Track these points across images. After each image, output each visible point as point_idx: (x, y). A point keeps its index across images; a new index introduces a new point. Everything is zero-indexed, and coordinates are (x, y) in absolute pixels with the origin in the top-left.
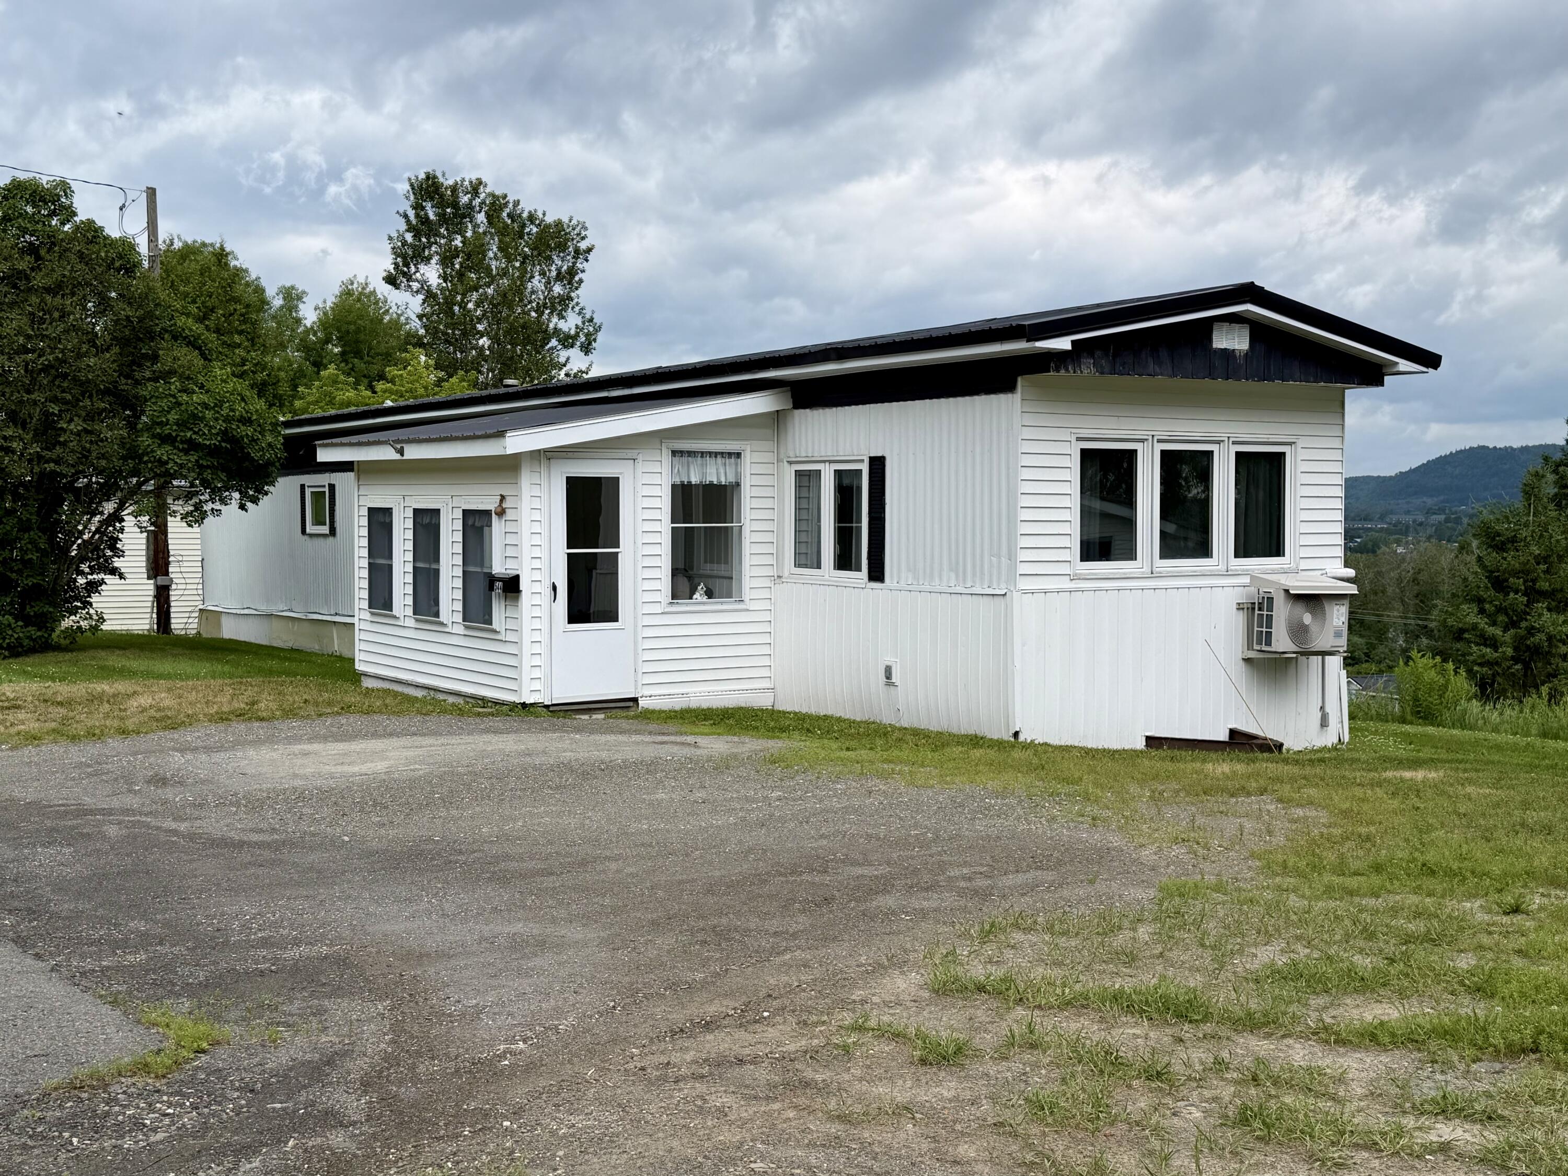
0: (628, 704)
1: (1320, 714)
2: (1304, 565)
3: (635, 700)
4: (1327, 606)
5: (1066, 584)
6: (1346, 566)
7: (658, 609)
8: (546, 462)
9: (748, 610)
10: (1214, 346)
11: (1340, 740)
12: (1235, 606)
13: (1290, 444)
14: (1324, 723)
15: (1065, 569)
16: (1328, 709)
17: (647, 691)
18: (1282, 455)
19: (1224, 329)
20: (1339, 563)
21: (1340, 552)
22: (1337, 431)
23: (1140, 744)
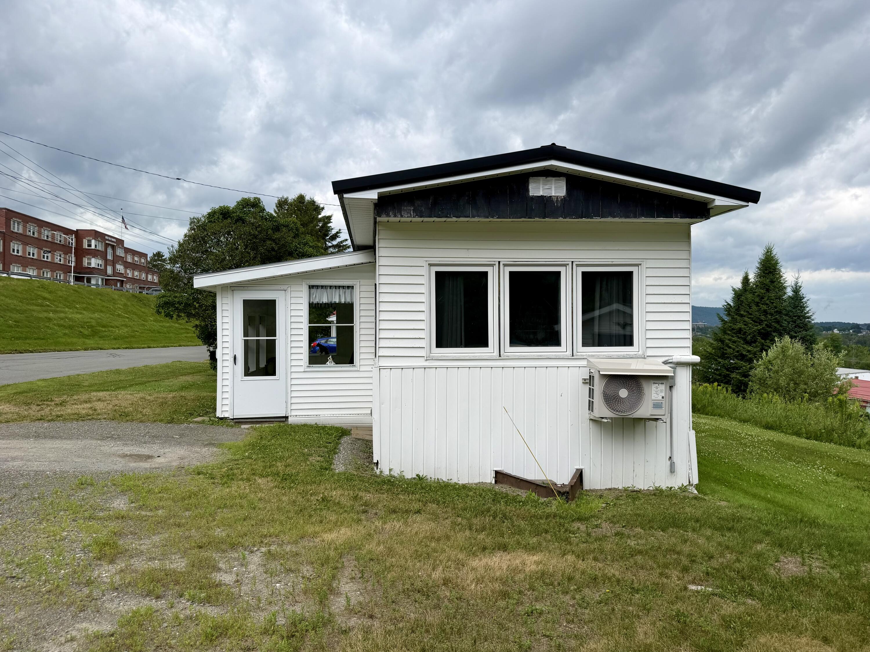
0: (282, 420)
1: (669, 463)
2: (650, 352)
3: (286, 418)
4: (645, 385)
5: (422, 363)
6: (694, 354)
7: (302, 369)
8: (231, 292)
9: (359, 371)
10: (531, 194)
11: (689, 482)
12: (581, 381)
13: (637, 265)
14: (672, 470)
15: (422, 353)
16: (675, 459)
17: (294, 413)
18: (630, 274)
19: (541, 182)
20: (689, 351)
21: (689, 343)
22: (684, 255)
23: (490, 479)
